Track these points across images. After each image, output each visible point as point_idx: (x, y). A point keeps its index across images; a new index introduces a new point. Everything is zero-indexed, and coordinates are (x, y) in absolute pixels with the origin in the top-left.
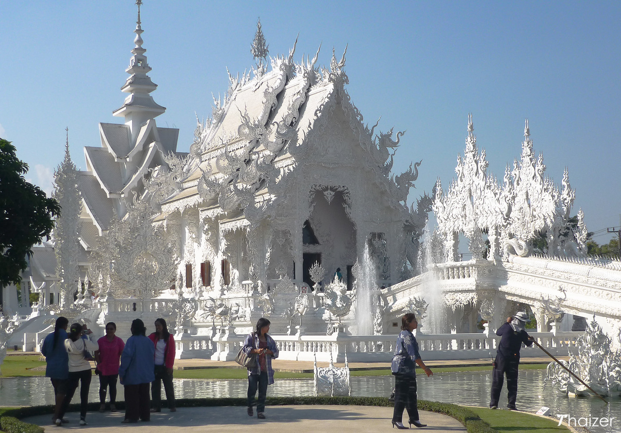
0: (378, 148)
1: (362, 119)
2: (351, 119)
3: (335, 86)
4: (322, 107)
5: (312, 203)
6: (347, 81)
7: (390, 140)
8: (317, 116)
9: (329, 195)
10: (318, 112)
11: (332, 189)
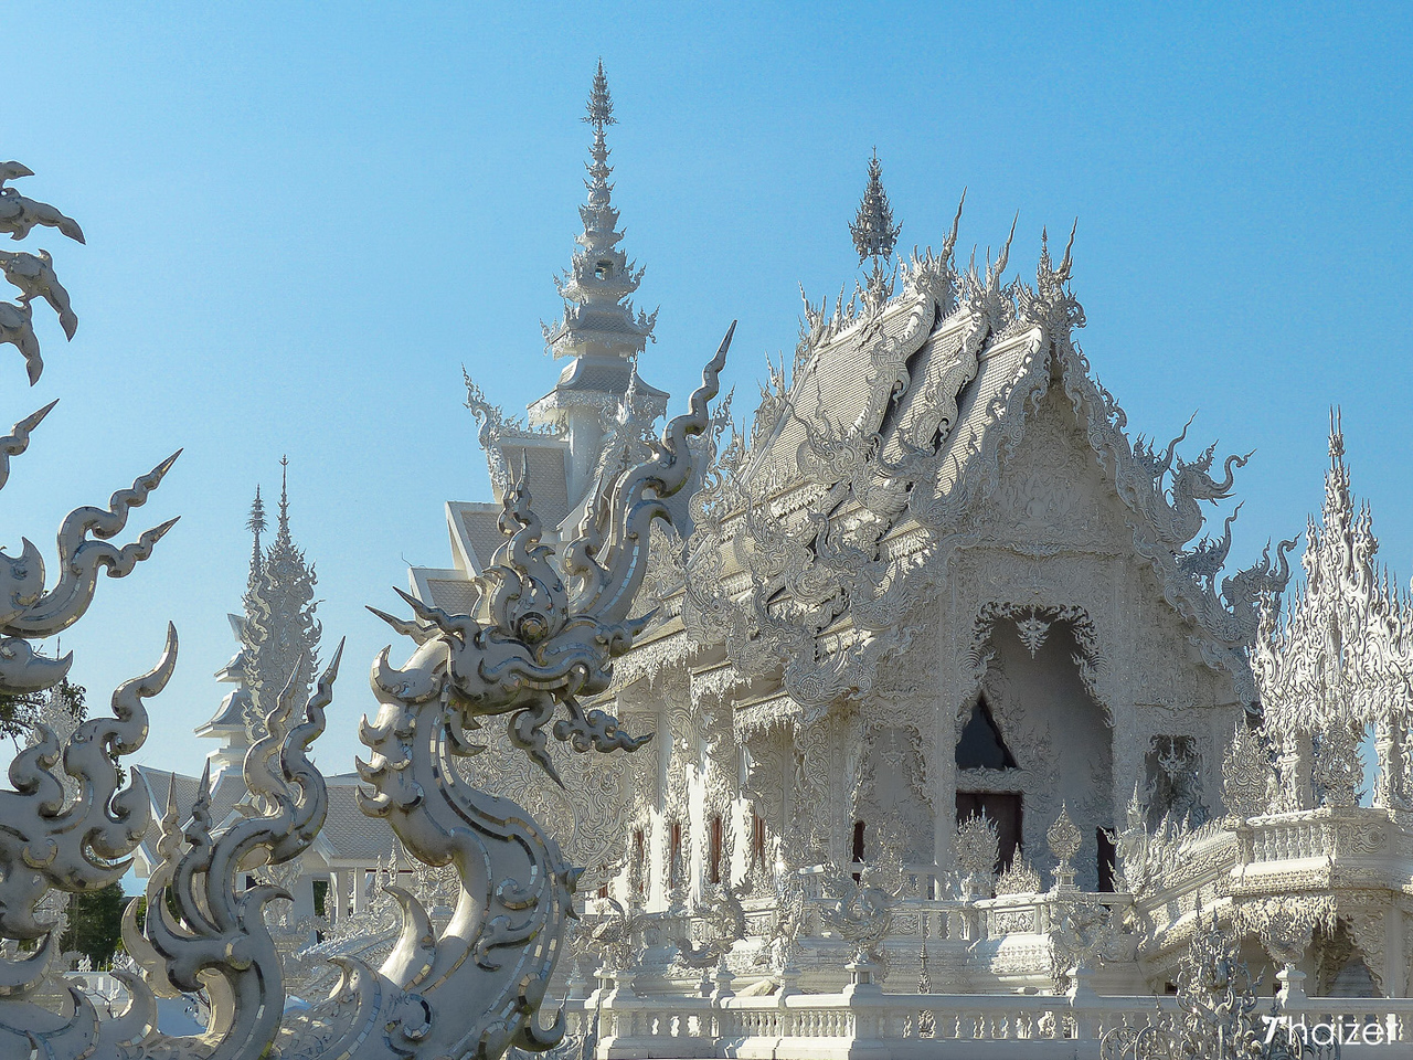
0: (1170, 501)
1: (1123, 421)
2: (1090, 419)
3: (1047, 333)
4: (1009, 391)
5: (982, 653)
6: (1080, 320)
7: (1206, 480)
8: (995, 417)
9: (1033, 633)
10: (997, 405)
11: (1041, 615)
